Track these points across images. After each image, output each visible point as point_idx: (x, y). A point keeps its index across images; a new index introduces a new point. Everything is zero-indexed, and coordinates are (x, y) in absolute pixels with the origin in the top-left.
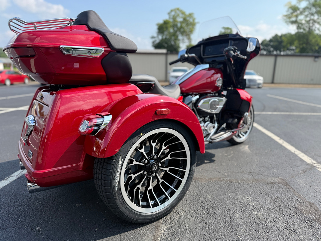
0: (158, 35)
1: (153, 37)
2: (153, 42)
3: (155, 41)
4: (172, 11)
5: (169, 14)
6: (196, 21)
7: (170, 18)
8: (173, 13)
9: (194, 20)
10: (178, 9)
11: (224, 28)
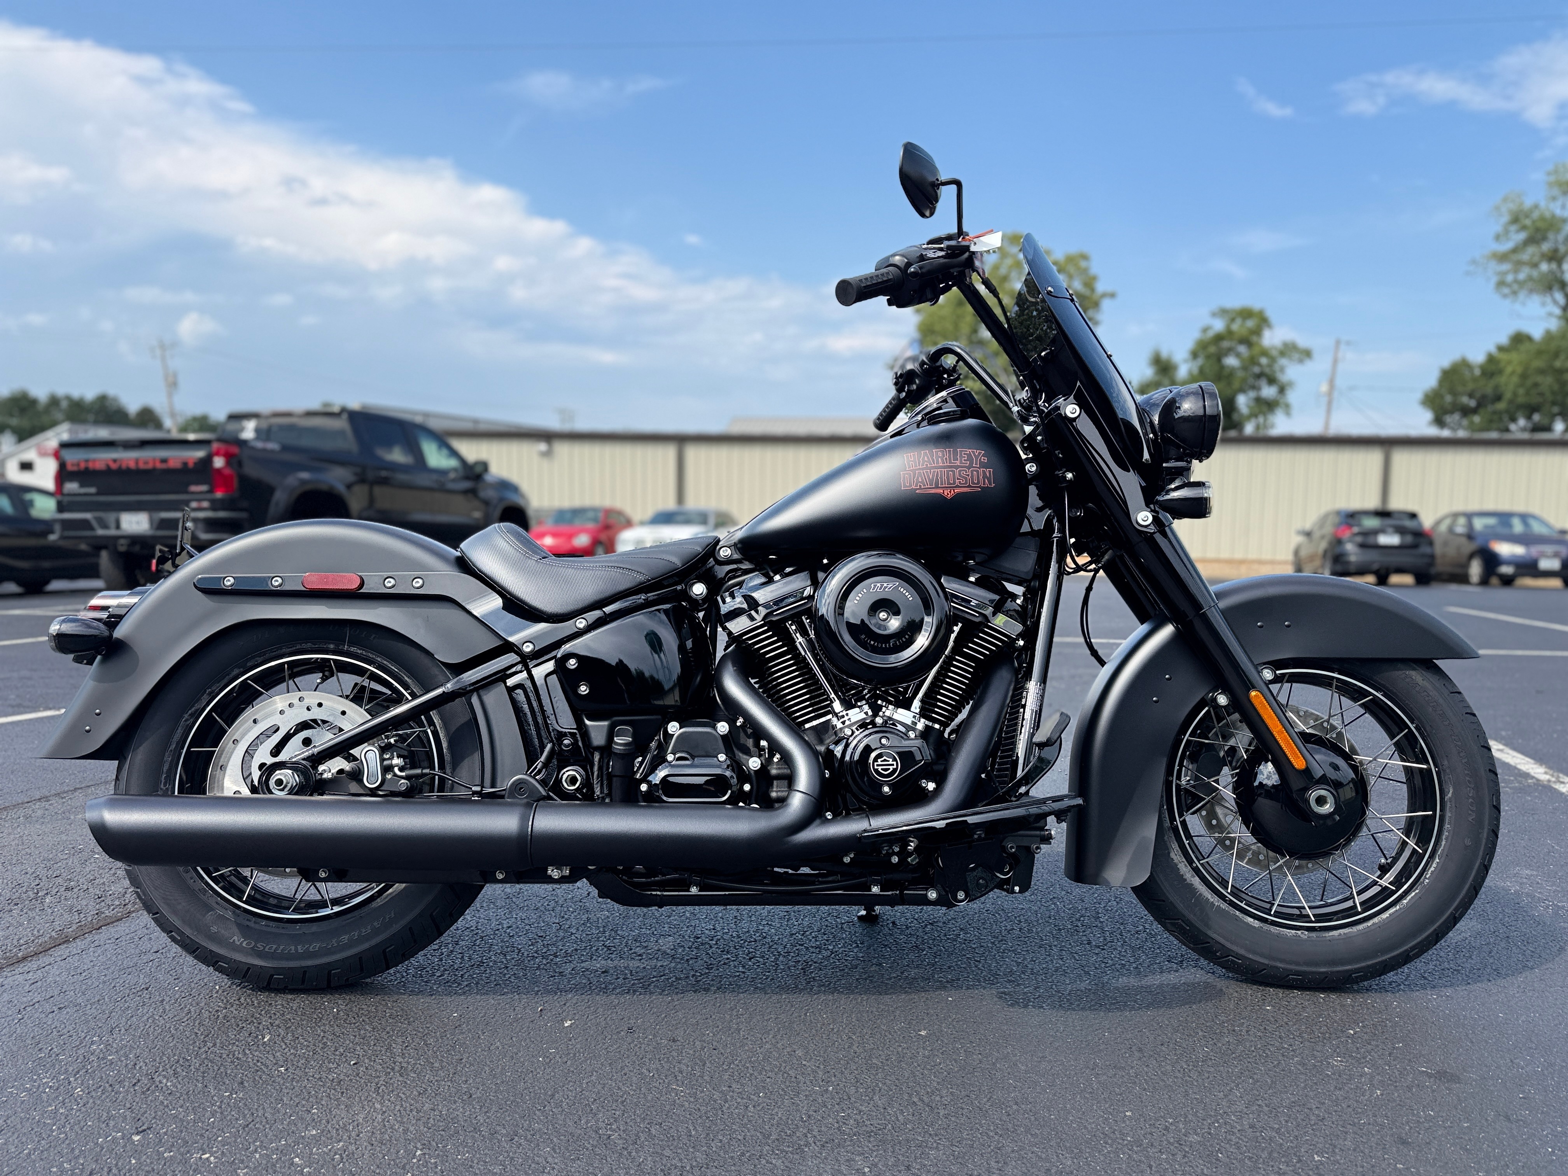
6: (1101, 287)
9: (1090, 282)
11: (1223, 312)
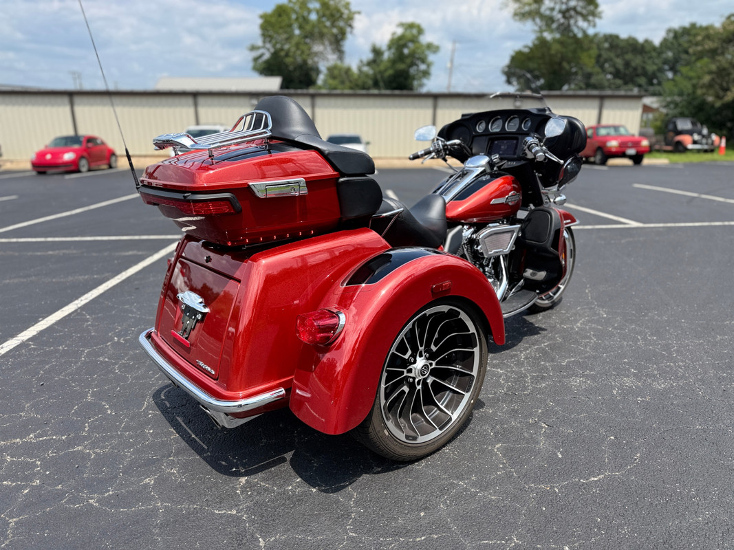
0: (264, 42)
1: (253, 48)
2: (256, 59)
3: (260, 57)
9: (347, 5)
11: (401, 25)
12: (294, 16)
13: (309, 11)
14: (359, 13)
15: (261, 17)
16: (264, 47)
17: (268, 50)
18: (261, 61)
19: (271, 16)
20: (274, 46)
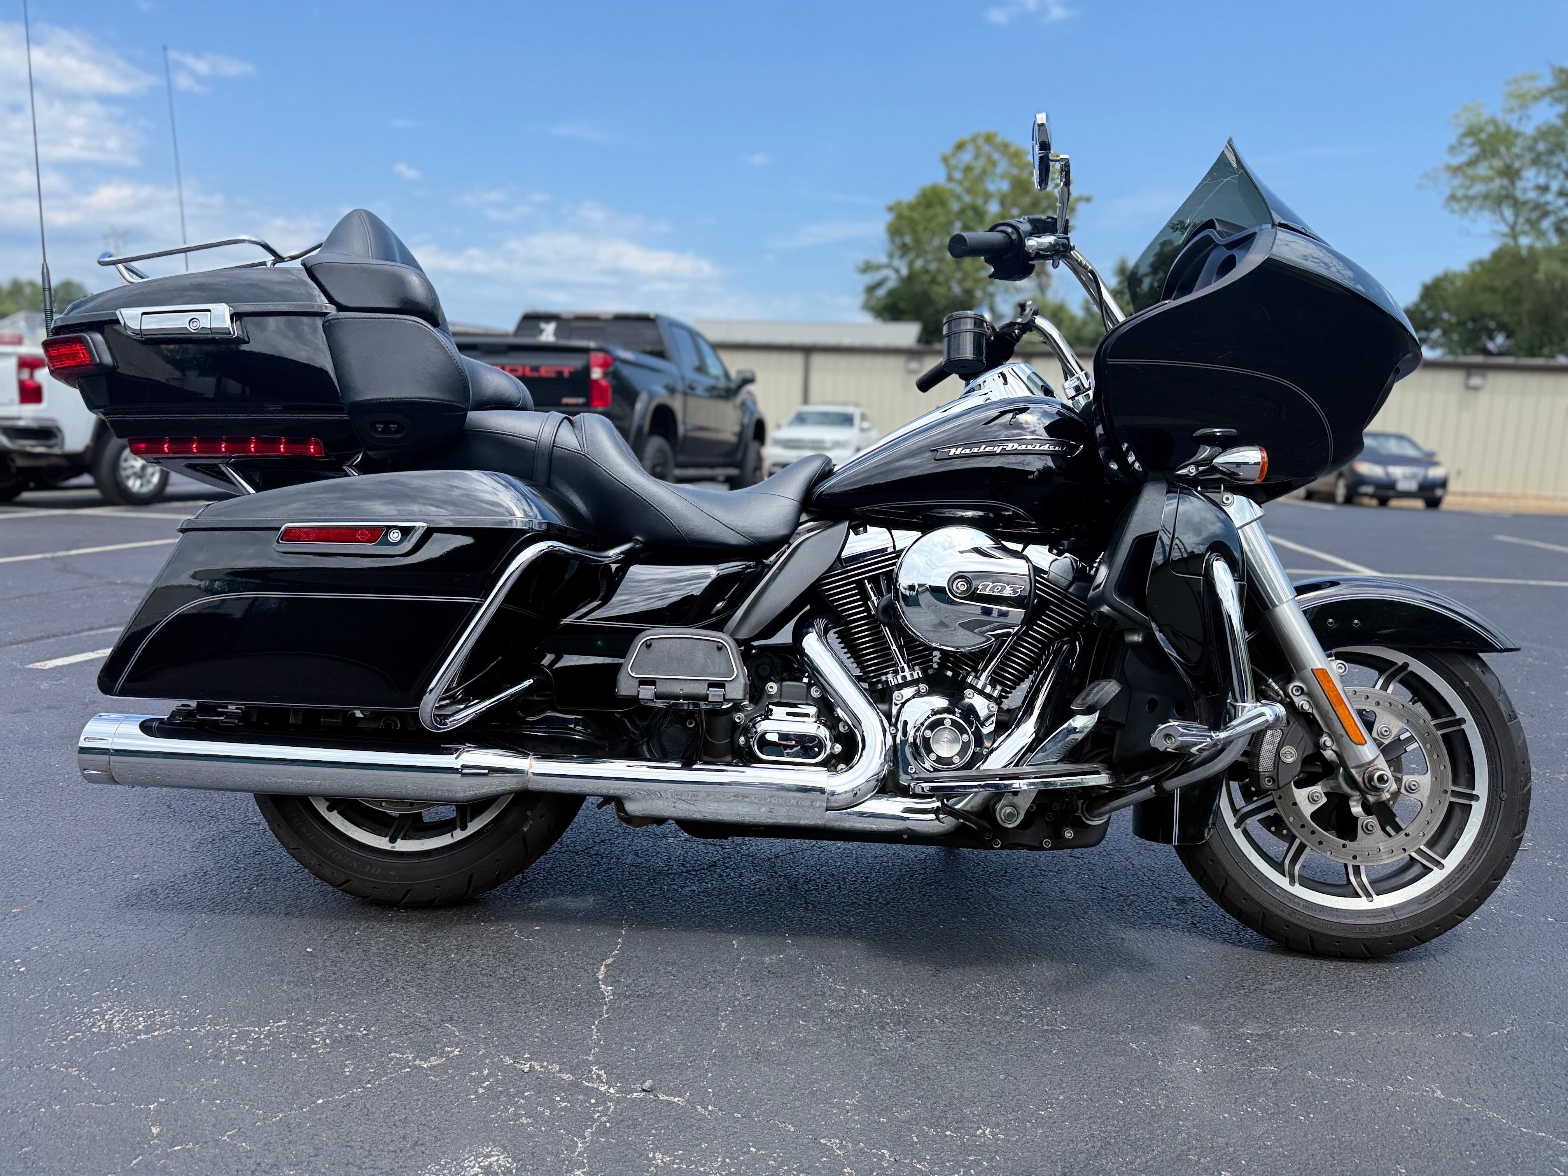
0: (891, 256)
1: (867, 267)
2: (871, 290)
3: (879, 284)
4: (960, 147)
5: (945, 160)
7: (950, 179)
8: (966, 157)
10: (989, 138)
12: (955, 206)
13: (987, 196)
14: (1088, 200)
15: (890, 209)
16: (888, 266)
17: (897, 271)
18: (881, 292)
19: (912, 207)
20: (911, 265)
